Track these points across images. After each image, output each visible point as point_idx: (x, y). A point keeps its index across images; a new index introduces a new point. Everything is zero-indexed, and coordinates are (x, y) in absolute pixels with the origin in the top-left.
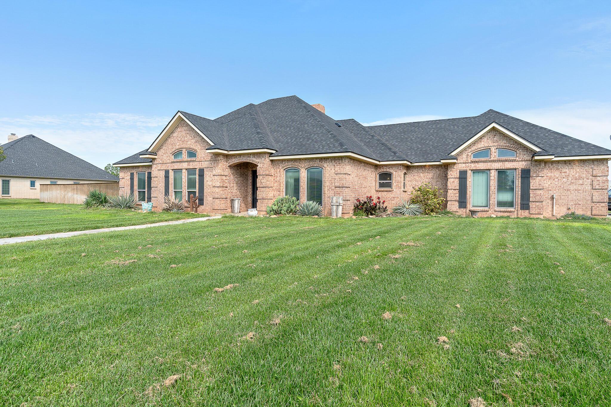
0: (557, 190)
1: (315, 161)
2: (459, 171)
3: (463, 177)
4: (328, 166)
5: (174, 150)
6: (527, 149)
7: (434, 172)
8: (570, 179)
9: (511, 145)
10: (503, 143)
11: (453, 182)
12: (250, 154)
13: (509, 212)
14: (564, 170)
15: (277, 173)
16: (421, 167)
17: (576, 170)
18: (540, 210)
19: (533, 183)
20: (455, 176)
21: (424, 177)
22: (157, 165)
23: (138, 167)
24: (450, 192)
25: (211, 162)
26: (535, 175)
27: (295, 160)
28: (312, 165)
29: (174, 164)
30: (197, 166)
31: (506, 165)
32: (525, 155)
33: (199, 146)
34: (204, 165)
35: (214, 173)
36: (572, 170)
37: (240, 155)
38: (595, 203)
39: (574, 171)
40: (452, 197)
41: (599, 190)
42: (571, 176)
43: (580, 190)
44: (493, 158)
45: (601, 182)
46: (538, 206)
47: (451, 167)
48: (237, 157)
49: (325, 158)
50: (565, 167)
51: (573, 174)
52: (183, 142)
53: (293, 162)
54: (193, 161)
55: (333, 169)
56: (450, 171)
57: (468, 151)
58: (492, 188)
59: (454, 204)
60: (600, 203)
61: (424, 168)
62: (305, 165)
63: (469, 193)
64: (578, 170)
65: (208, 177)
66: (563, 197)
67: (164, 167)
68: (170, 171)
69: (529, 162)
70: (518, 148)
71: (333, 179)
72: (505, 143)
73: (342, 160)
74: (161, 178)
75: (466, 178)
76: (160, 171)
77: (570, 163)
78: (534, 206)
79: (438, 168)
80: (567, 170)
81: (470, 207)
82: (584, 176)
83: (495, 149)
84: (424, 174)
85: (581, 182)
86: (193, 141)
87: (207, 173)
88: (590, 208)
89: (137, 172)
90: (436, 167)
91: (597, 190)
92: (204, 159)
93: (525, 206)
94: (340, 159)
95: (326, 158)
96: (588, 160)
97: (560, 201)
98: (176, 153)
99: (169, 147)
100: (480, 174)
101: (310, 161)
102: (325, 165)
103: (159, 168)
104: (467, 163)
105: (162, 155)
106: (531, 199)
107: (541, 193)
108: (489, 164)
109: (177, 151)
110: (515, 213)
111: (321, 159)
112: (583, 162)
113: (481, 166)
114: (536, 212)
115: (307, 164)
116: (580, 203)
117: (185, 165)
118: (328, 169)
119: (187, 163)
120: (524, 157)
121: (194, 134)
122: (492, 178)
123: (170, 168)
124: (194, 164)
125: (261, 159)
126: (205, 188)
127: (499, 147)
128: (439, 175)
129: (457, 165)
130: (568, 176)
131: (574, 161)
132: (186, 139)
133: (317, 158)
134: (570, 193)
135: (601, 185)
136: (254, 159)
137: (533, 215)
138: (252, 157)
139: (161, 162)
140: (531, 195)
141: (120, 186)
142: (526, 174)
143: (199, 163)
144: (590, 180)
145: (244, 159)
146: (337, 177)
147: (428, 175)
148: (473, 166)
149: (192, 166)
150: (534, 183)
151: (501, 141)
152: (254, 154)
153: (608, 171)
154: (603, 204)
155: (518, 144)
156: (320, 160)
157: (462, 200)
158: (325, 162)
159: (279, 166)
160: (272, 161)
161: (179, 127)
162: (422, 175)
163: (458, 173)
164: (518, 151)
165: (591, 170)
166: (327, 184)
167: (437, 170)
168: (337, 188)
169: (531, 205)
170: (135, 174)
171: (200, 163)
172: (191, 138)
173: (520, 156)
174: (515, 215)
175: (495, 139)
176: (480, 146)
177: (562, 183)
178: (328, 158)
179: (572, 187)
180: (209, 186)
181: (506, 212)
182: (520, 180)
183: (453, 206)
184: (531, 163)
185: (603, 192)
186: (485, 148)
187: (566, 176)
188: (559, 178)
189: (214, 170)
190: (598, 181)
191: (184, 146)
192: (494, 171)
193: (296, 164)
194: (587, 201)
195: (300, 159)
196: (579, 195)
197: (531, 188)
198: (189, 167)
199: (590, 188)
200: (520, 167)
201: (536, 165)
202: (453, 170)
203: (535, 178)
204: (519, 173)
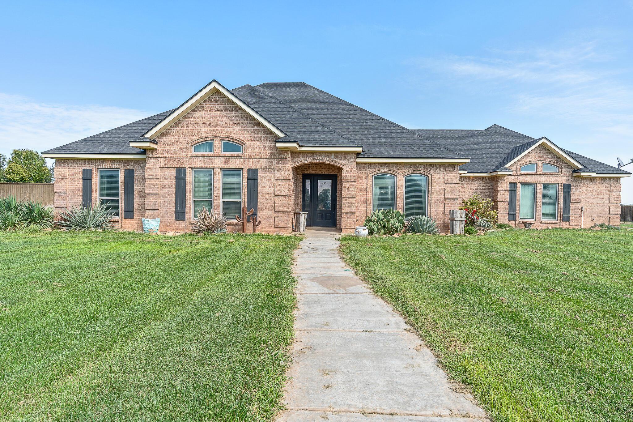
0: (584, 204)
1: (418, 167)
2: (509, 183)
3: (513, 189)
4: (435, 173)
5: (196, 138)
6: (568, 165)
7: (478, 183)
8: (594, 194)
9: (555, 160)
10: (548, 158)
11: (504, 194)
12: (331, 153)
13: (553, 224)
14: (590, 186)
15: (362, 179)
16: (465, 178)
17: (598, 186)
18: (578, 221)
19: (572, 197)
20: (506, 189)
21: (468, 188)
22: (159, 159)
23: (104, 160)
24: (500, 204)
25: (273, 160)
26: (574, 190)
27: (390, 164)
28: (414, 172)
29: (195, 160)
30: (245, 164)
31: (550, 179)
32: (566, 170)
33: (246, 135)
34: (258, 164)
35: (278, 175)
36: (595, 186)
37: (313, 153)
38: (612, 215)
39: (597, 186)
40: (502, 209)
41: (614, 204)
42: (595, 191)
43: (601, 204)
44: (540, 172)
45: (616, 197)
46: (576, 218)
47: (501, 179)
48: (307, 155)
49: (431, 164)
50: (590, 183)
51: (596, 189)
52: (215, 127)
53: (387, 167)
54: (238, 157)
55: (442, 178)
56: (501, 183)
57: (517, 163)
58: (538, 201)
59: (504, 217)
60: (615, 215)
61: (468, 179)
62: (404, 171)
63: (518, 205)
64: (600, 186)
65: (265, 182)
66: (588, 210)
67: (175, 164)
68: (188, 170)
69: (570, 178)
70: (561, 164)
71: (442, 189)
72: (550, 159)
73: (453, 167)
74: (166, 181)
75: (515, 191)
76: (165, 169)
77: (594, 180)
78: (574, 218)
79: (482, 179)
80: (592, 186)
81: (518, 219)
82: (604, 191)
83: (541, 164)
84: (468, 185)
85: (601, 196)
86: (235, 127)
87: (264, 175)
88: (608, 220)
89: (98, 169)
90: (481, 179)
91: (613, 204)
92: (258, 155)
93: (567, 219)
94: (451, 166)
95: (433, 164)
96: (607, 178)
97: (587, 213)
98: (199, 142)
99: (184, 133)
100: (526, 187)
101: (411, 166)
102: (432, 173)
103: (163, 165)
104: (517, 176)
105: (170, 145)
106: (571, 212)
107: (579, 206)
108: (536, 177)
109: (201, 140)
110: (558, 224)
111: (426, 165)
112: (603, 179)
113: (529, 179)
114: (575, 224)
115: (407, 171)
116: (601, 215)
117: (220, 163)
118: (435, 178)
119: (223, 160)
120: (566, 172)
121: (237, 118)
122: (538, 191)
123: (186, 165)
124: (238, 162)
125: (348, 160)
126: (259, 196)
127: (544, 162)
128: (484, 187)
129: (506, 177)
130: (592, 191)
131: (597, 178)
132: (221, 123)
133: (420, 164)
134: (593, 206)
135: (616, 200)
136: (336, 160)
137: (572, 226)
138: (333, 156)
139: (166, 155)
140: (571, 208)
141: (55, 191)
142: (567, 188)
143: (248, 161)
144: (608, 195)
145: (321, 159)
146: (447, 187)
147: (472, 186)
148: (522, 179)
149: (233, 164)
150: (574, 197)
151: (547, 156)
152: (337, 153)
153: (621, 188)
154: (617, 216)
155: (561, 160)
156: (424, 166)
157: (512, 213)
158: (431, 169)
159: (366, 170)
160: (358, 163)
161: (206, 104)
162: (466, 186)
163: (508, 185)
164: (561, 167)
165: (609, 186)
166: (435, 195)
167: (481, 182)
168: (447, 200)
169: (572, 217)
170: (94, 171)
171: (251, 160)
172: (231, 123)
173: (563, 171)
174: (558, 226)
175: (541, 154)
176: (528, 160)
177: (588, 197)
178: (436, 165)
179: (595, 201)
180: (268, 194)
181: (550, 224)
182: (562, 194)
183: (503, 219)
184: (571, 179)
185: (617, 205)
186: (533, 162)
187: (591, 191)
188: (586, 193)
189: (278, 171)
190: (614, 196)
191: (217, 133)
192: (540, 184)
193: (391, 169)
194: (606, 213)
195: (397, 164)
196: (600, 208)
197: (572, 201)
198: (227, 166)
199: (608, 202)
200: (562, 182)
201: (575, 181)
202: (504, 182)
203: (574, 192)
204: (561, 187)
